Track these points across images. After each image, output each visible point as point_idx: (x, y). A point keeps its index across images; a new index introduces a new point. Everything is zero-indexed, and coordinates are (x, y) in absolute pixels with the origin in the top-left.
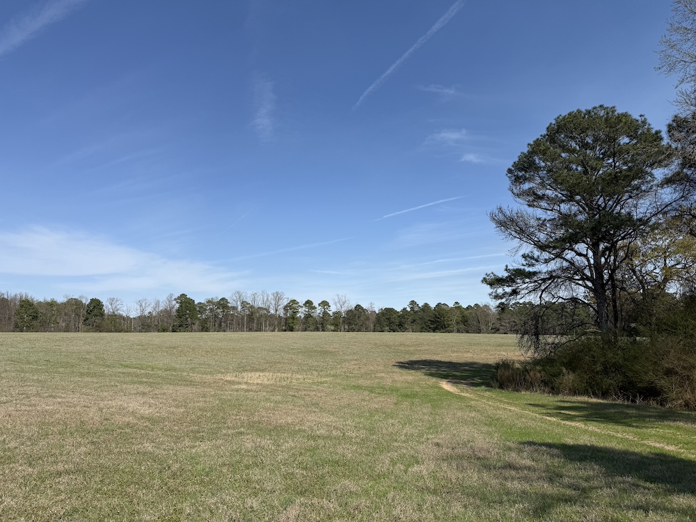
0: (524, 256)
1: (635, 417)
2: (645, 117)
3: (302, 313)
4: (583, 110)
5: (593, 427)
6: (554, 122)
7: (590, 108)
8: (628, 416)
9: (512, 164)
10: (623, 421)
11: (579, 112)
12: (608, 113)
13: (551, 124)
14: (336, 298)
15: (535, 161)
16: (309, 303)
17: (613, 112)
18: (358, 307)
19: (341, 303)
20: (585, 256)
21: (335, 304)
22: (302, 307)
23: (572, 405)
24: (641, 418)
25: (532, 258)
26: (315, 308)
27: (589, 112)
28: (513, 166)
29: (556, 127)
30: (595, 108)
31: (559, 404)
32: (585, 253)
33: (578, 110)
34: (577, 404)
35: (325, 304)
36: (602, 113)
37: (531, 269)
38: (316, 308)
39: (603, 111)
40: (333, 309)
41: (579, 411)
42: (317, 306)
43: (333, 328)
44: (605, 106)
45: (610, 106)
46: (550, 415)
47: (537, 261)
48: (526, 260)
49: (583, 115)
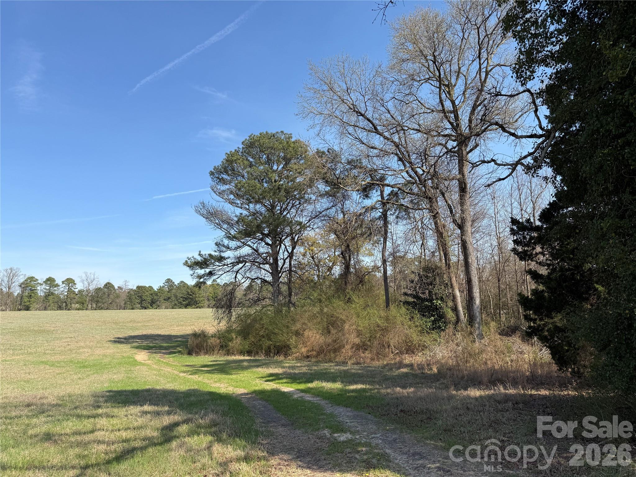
0: (216, 244)
3: (41, 290)
14: (84, 275)
16: (50, 281)
18: (109, 286)
19: (90, 281)
21: (82, 281)
22: (41, 284)
25: (223, 245)
26: (57, 285)
29: (249, 143)
35: (70, 282)
37: (222, 255)
38: (59, 286)
40: (79, 286)
42: (60, 283)
43: (77, 306)
47: (226, 248)
48: (218, 247)
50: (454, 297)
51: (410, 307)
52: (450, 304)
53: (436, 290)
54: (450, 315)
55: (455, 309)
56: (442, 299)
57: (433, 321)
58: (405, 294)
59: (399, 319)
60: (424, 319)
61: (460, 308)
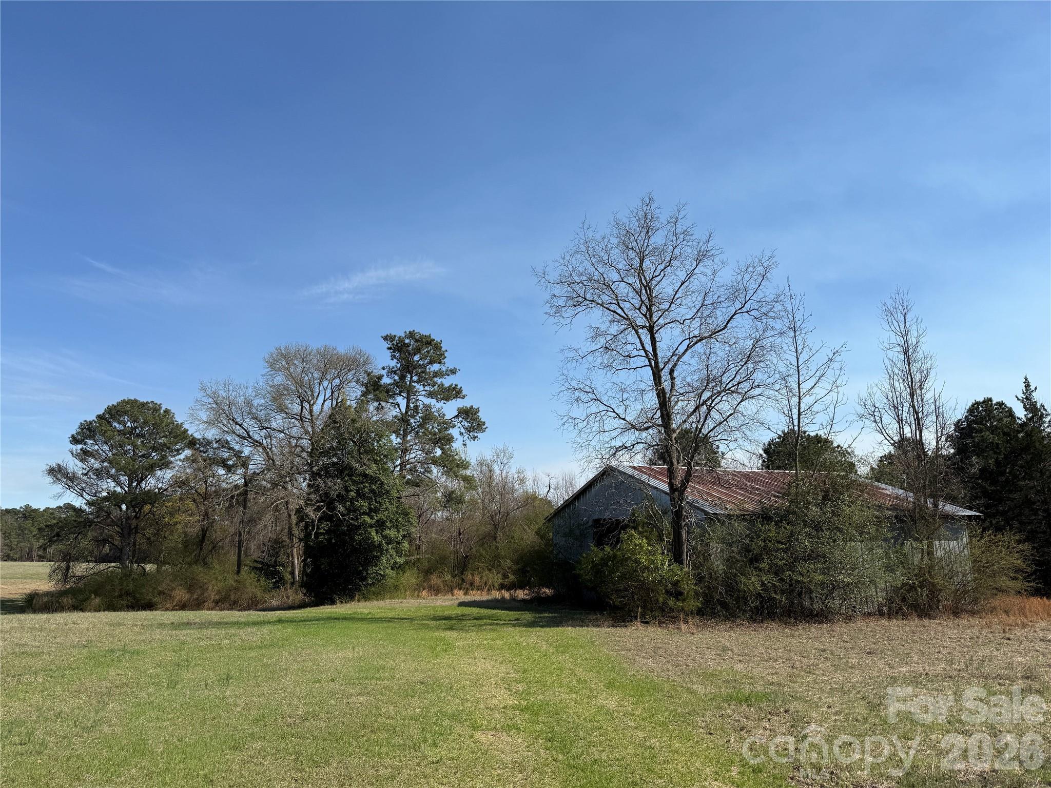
50: (293, 564)
51: (258, 572)
52: (289, 569)
53: (280, 559)
54: (288, 577)
55: (293, 573)
56: (283, 565)
57: (274, 582)
58: (255, 561)
59: (249, 581)
60: (268, 581)
61: (297, 573)
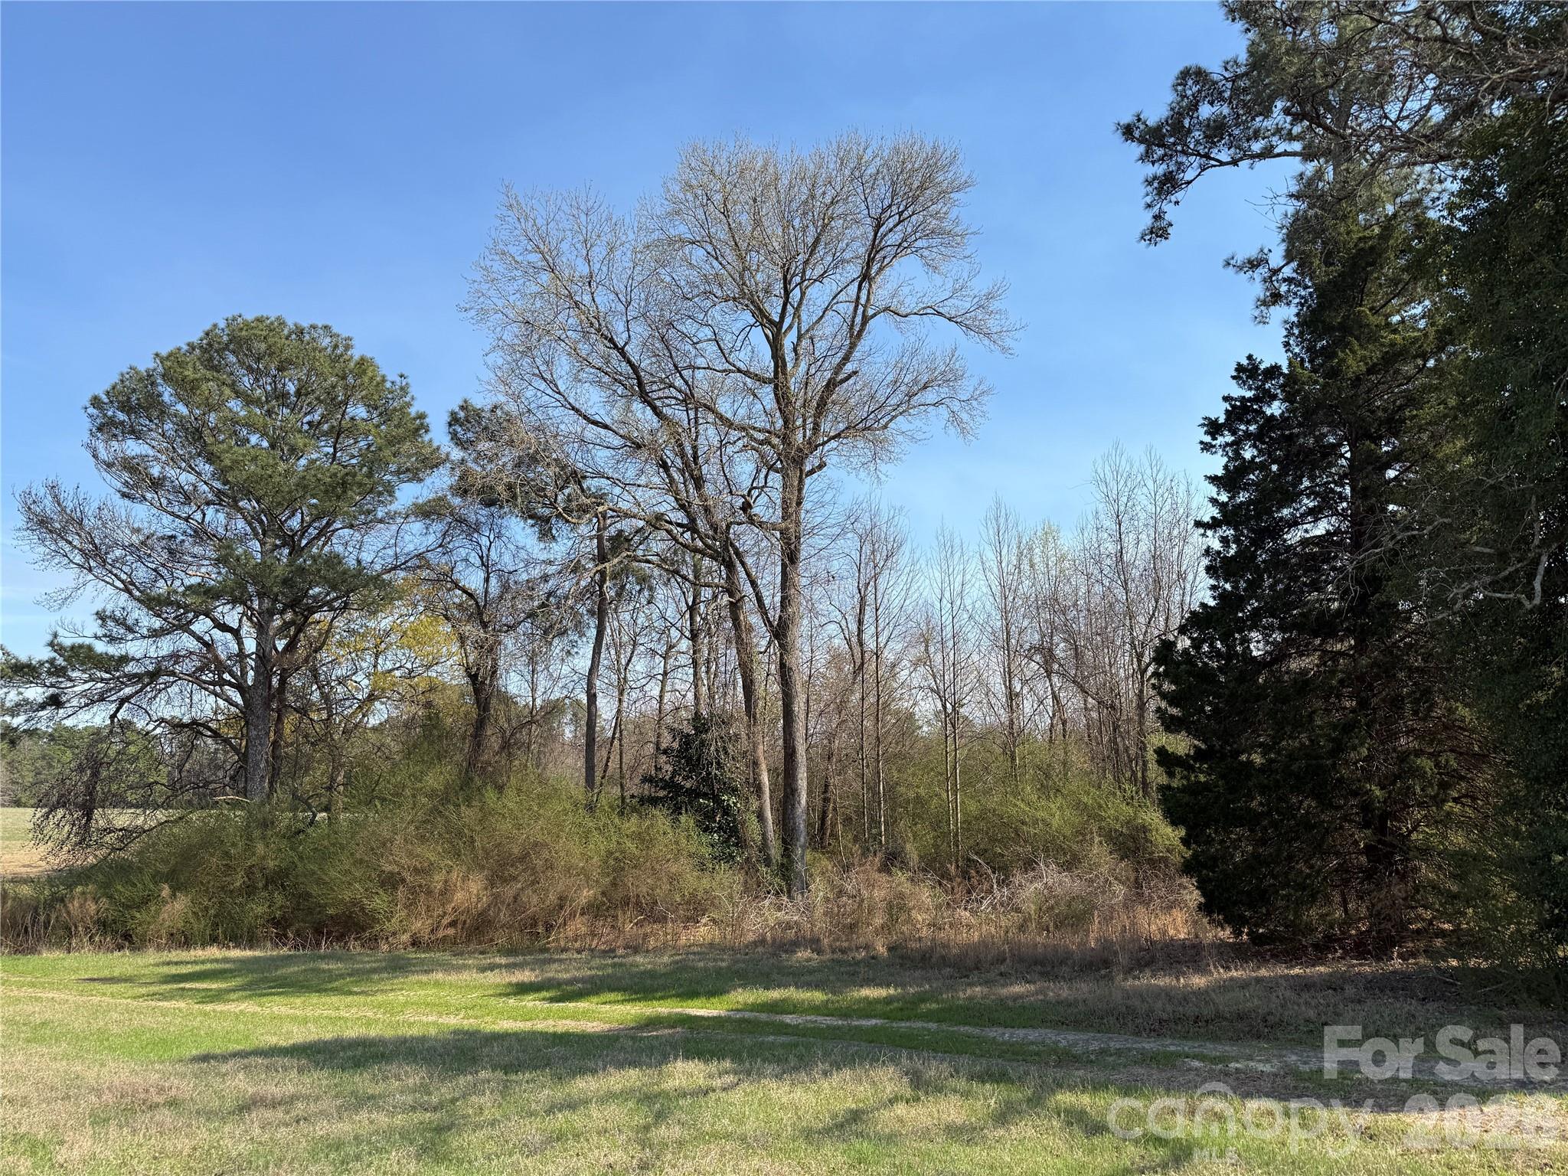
0: (102, 616)
1: (350, 975)
2: (409, 380)
4: (290, 323)
5: (279, 1006)
6: (222, 324)
7: (305, 324)
8: (332, 977)
9: (108, 387)
10: (330, 986)
11: (282, 324)
12: (336, 347)
13: (215, 326)
15: (160, 395)
17: (347, 347)
20: (236, 633)
23: (198, 968)
24: (363, 975)
25: (121, 622)
27: (300, 332)
28: (108, 393)
29: (225, 338)
30: (313, 327)
31: (165, 970)
32: (235, 626)
33: (278, 318)
34: (208, 966)
36: (326, 342)
37: (113, 650)
39: (328, 340)
41: (225, 979)
44: (335, 330)
45: (344, 335)
46: (164, 997)
47: (130, 629)
48: (103, 626)
49: (286, 332)
52: (756, 803)
53: (724, 772)
54: (754, 828)
56: (735, 792)
61: (768, 813)
